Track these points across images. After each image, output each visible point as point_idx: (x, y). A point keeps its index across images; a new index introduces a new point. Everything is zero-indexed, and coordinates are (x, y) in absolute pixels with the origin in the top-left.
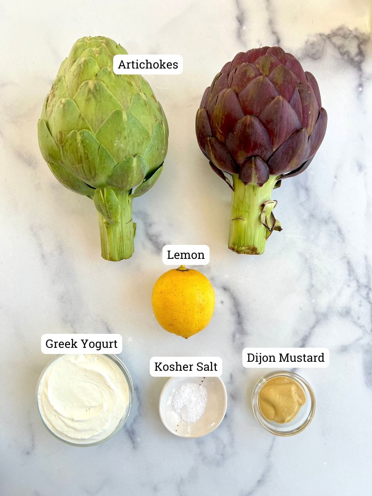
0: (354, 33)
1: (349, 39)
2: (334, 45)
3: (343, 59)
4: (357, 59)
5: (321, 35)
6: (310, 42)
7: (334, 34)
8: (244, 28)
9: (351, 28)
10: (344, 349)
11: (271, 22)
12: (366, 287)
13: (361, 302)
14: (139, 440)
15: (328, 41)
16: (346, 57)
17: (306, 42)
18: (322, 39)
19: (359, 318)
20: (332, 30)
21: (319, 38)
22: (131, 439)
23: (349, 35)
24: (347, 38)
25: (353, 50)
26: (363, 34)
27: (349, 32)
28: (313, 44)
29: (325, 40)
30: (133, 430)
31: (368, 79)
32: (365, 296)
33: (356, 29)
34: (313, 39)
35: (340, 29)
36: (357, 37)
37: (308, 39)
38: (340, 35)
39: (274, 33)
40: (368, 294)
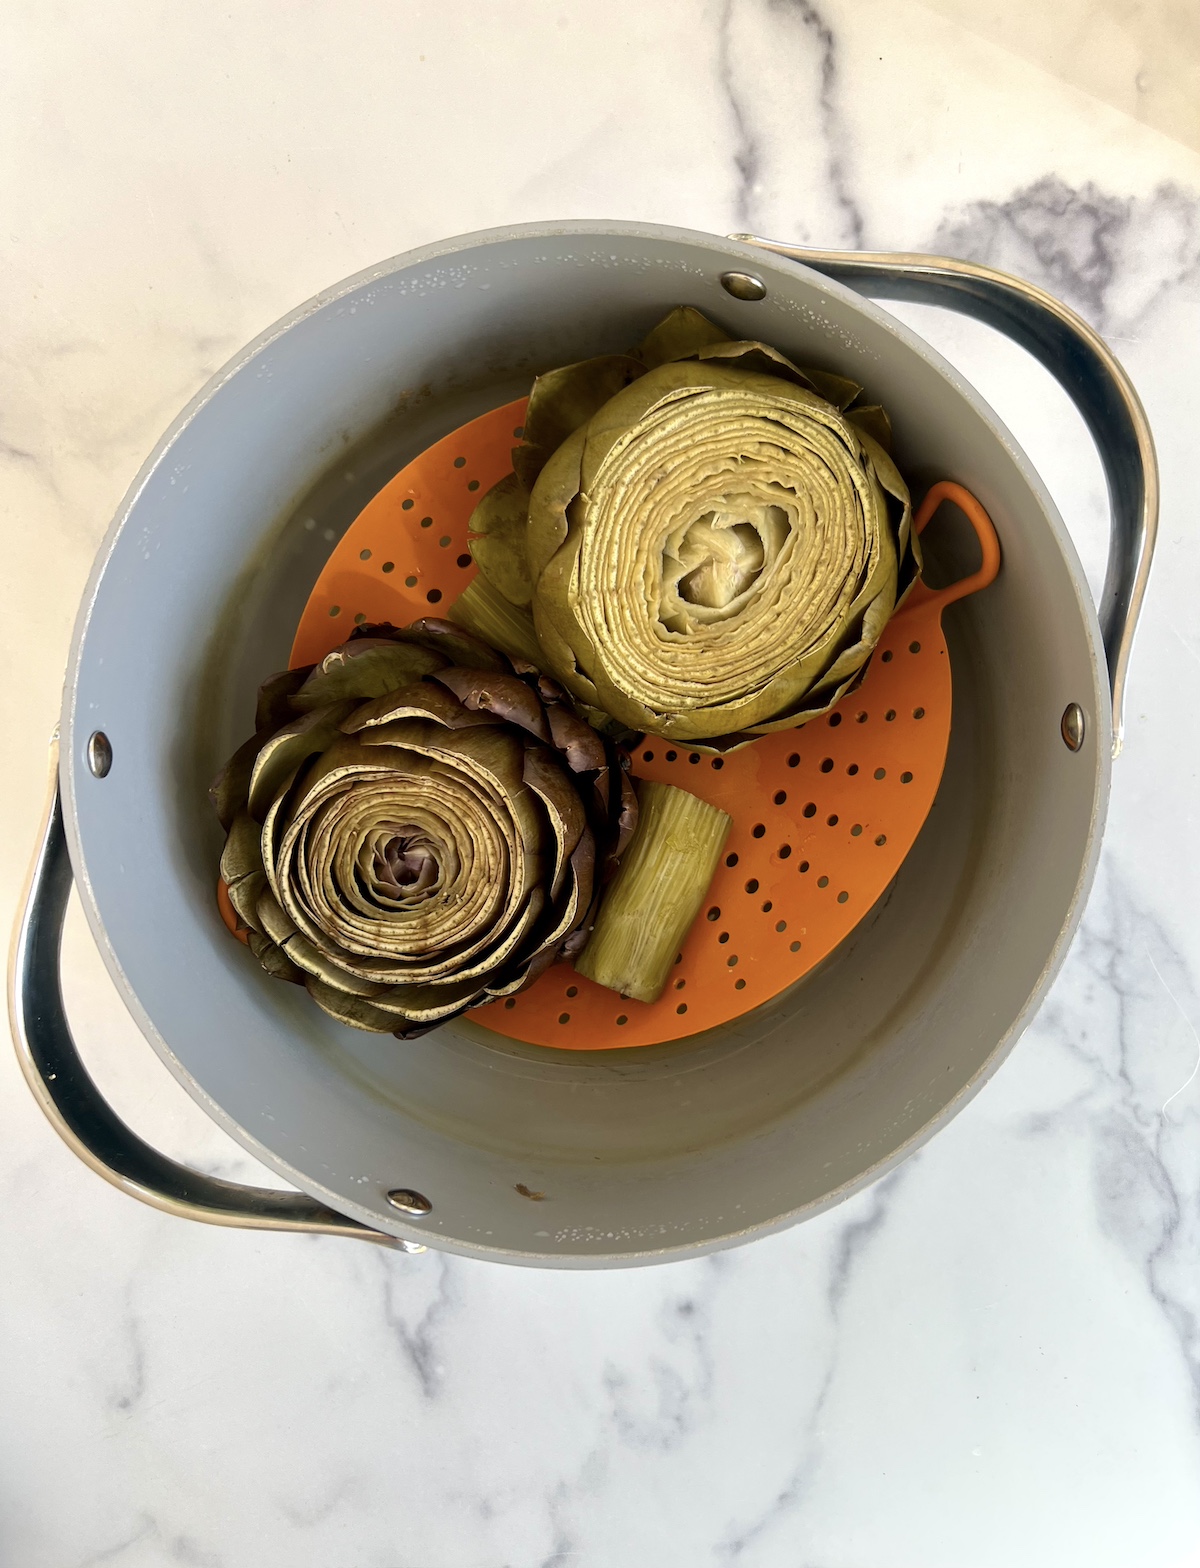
0: (1084, 198)
1: (1067, 216)
2: (1023, 235)
3: (1048, 276)
4: (1089, 275)
5: (983, 205)
6: (949, 228)
7: (1024, 202)
8: (758, 189)
9: (1076, 182)
10: (1040, 1125)
11: (836, 171)
12: (1108, 943)
13: (1091, 987)
14: (440, 1370)
15: (1004, 225)
16: (1056, 271)
17: (940, 228)
18: (988, 217)
19: (1084, 1035)
20: (1018, 192)
21: (979, 214)
22: (420, 1368)
23: (1068, 203)
24: (1063, 213)
25: (1080, 248)
26: (1110, 202)
27: (1068, 197)
28: (959, 234)
29: (994, 222)
30: (423, 1341)
31: (1121, 335)
32: (1104, 971)
33: (1090, 187)
34: (959, 218)
35: (1042, 186)
36: (1090, 211)
37: (945, 220)
38: (1040, 205)
39: (845, 202)
40: (1112, 965)
